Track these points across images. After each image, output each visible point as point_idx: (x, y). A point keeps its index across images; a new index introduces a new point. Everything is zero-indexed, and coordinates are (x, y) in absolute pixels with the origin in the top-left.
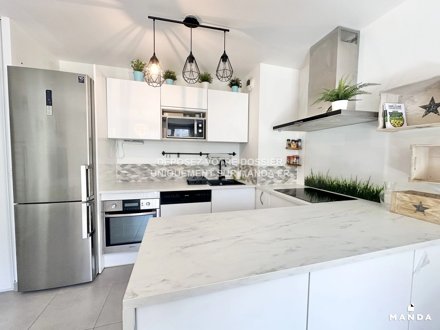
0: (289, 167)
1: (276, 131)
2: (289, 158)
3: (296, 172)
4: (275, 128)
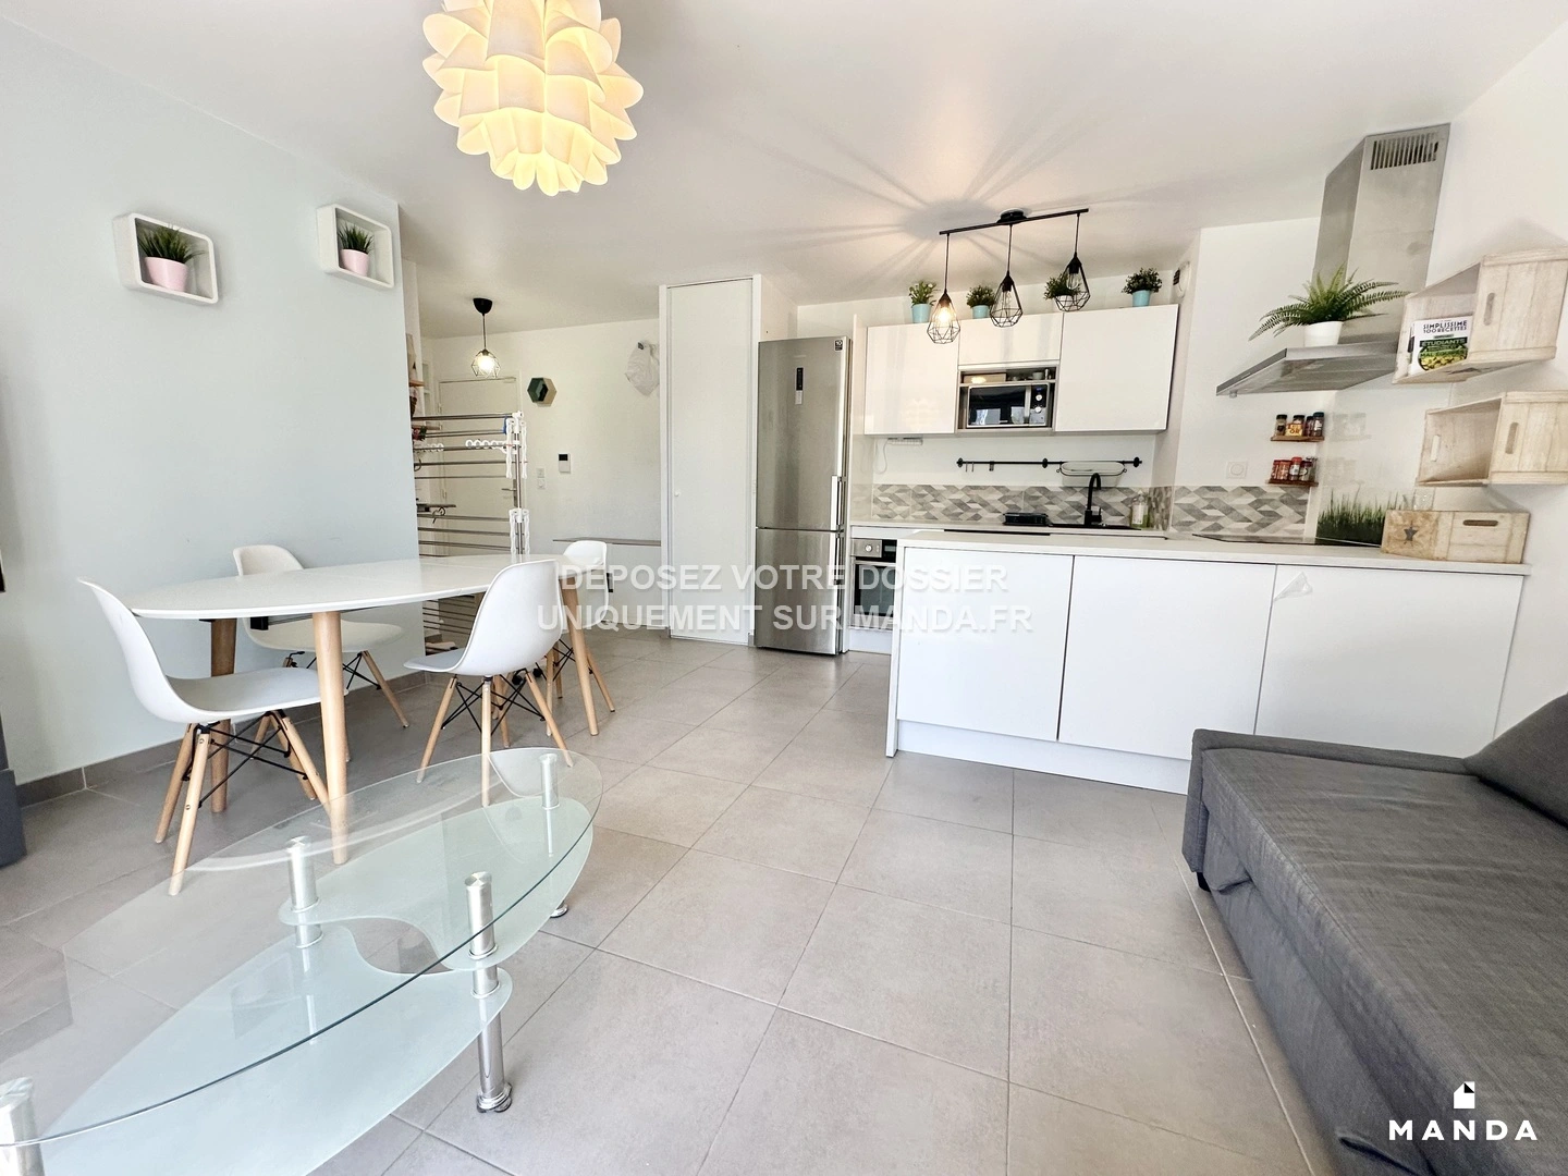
0: (1278, 491)
2: (1279, 464)
3: (1303, 503)
4: (1219, 390)
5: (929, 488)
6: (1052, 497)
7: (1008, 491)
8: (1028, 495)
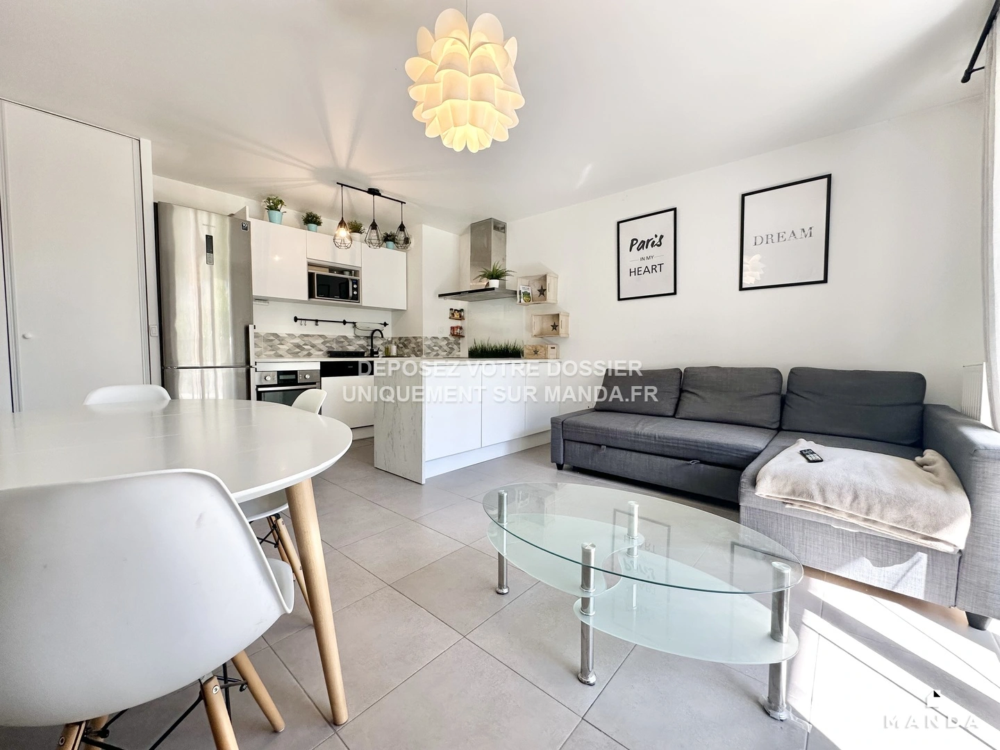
0: (452, 339)
1: (442, 299)
2: (452, 328)
3: (459, 344)
4: (440, 296)
5: (276, 335)
6: (350, 341)
7: (326, 338)
8: (337, 340)
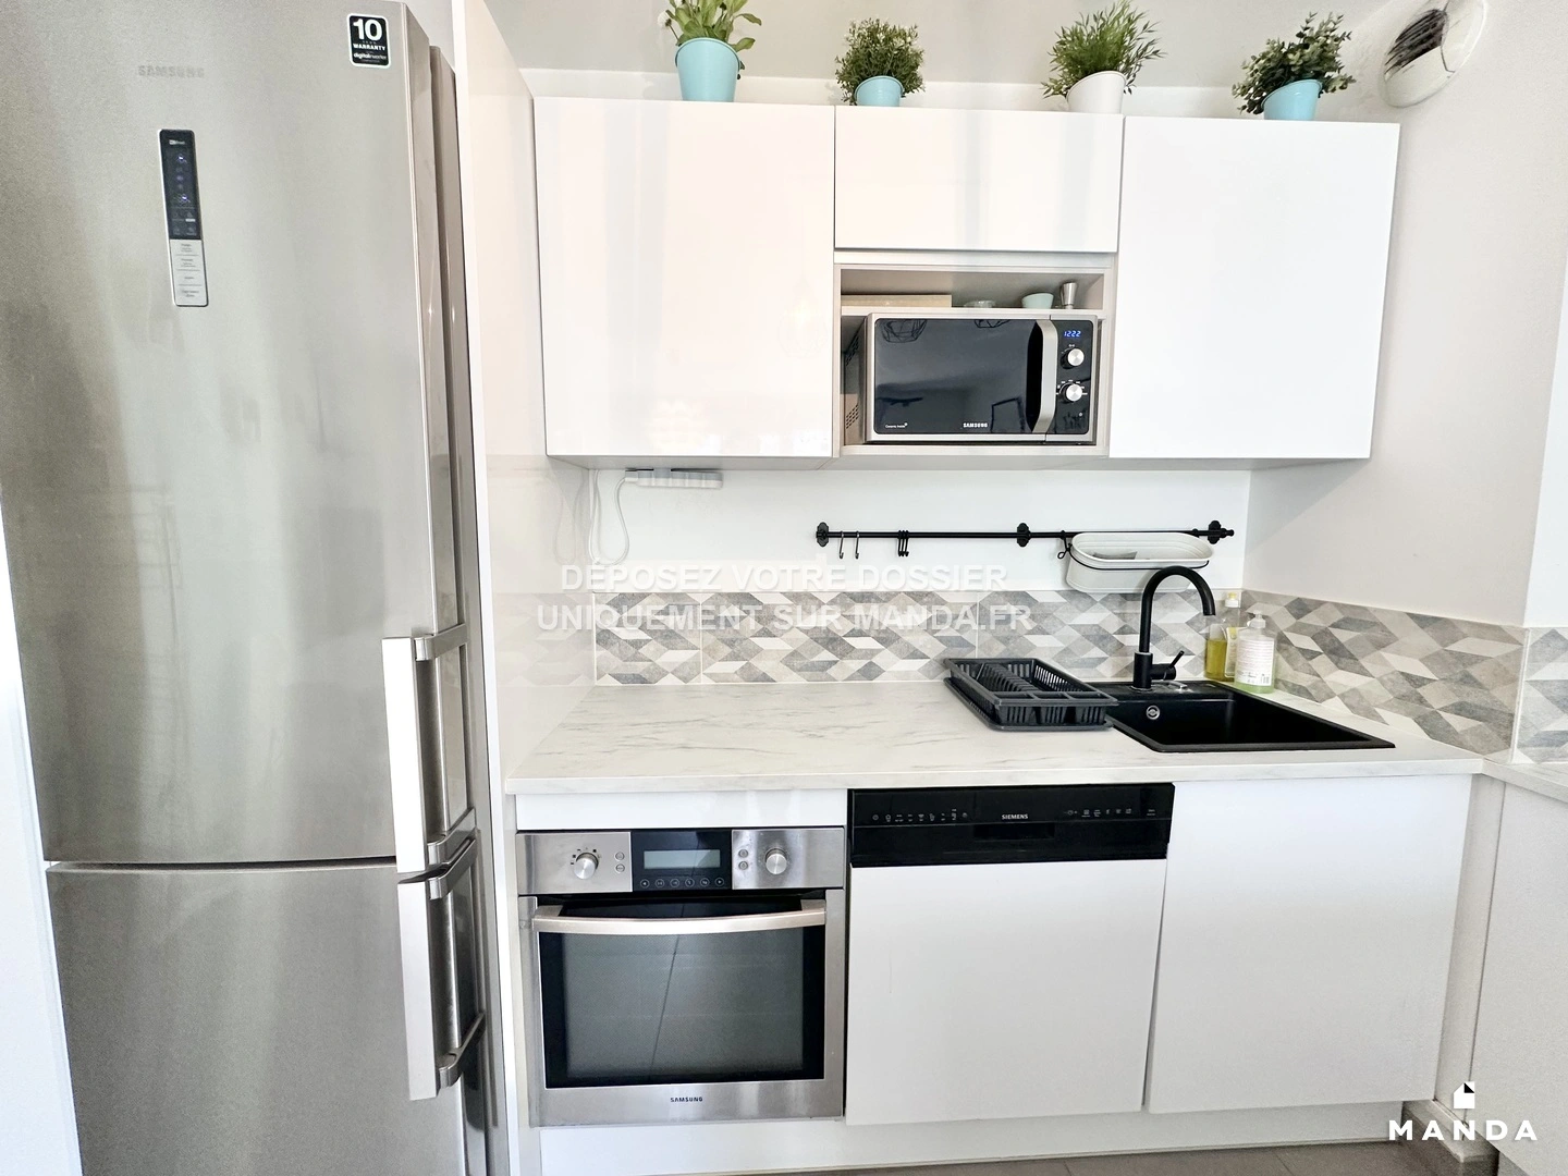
5: (746, 600)
6: (1046, 616)
7: (942, 603)
